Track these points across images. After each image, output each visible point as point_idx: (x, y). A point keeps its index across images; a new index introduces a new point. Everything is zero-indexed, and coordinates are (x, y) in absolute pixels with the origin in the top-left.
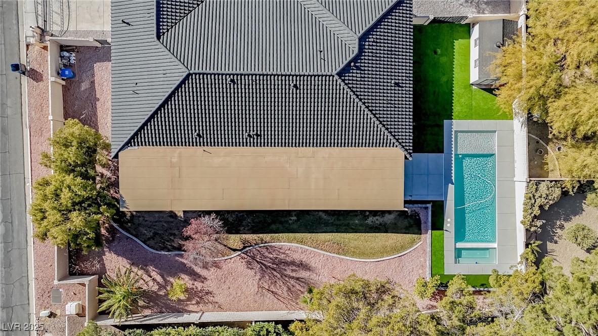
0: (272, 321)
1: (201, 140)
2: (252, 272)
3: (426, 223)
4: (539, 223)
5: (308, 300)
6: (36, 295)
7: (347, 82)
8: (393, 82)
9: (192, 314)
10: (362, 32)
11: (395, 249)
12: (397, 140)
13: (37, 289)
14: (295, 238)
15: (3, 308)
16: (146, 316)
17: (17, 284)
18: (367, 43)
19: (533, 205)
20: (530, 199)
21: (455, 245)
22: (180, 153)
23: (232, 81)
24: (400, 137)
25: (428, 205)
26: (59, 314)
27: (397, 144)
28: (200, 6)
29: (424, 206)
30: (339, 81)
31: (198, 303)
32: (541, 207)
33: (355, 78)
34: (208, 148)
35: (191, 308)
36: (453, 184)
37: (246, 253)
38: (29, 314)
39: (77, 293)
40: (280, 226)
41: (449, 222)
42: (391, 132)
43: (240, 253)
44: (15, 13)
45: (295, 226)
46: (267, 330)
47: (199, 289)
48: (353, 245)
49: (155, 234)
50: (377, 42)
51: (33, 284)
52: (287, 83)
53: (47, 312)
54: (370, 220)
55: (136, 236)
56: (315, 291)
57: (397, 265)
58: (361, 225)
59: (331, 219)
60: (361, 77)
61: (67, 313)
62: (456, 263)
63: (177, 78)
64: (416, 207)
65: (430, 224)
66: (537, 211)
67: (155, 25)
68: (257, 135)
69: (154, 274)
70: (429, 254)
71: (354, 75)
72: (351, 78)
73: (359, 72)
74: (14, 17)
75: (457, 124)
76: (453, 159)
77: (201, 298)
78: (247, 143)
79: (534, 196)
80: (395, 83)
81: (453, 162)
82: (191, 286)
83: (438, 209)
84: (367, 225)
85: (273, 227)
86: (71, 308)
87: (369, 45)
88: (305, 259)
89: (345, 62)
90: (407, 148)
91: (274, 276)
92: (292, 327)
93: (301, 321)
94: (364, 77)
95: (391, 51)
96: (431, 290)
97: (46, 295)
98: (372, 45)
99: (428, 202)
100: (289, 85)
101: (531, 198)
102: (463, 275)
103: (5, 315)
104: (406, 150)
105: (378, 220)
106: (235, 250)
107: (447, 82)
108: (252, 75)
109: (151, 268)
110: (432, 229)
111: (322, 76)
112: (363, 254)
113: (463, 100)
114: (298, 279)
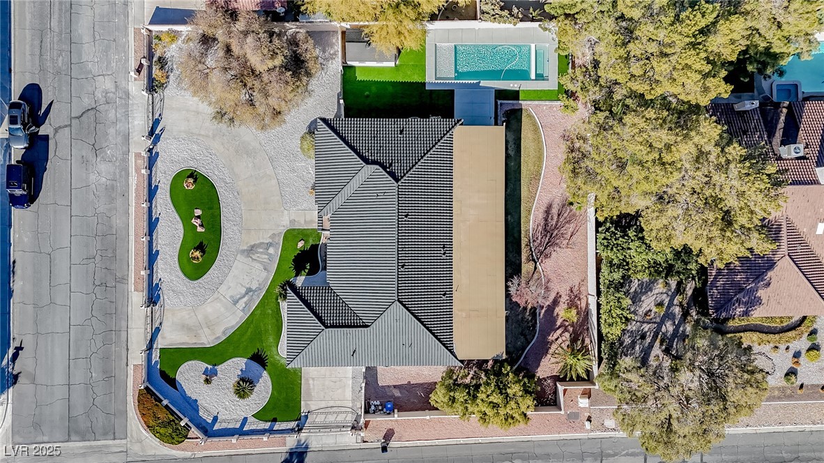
0: (596, 235)
1: (448, 293)
2: (554, 254)
3: (513, 105)
4: (515, 10)
5: (579, 205)
6: (572, 432)
7: (402, 175)
8: (399, 136)
9: (589, 302)
10: (362, 162)
11: (536, 130)
12: (448, 132)
13: (568, 432)
14: (526, 217)
15: (583, 460)
16: (591, 341)
17: (563, 449)
18: (370, 158)
19: (501, 16)
20: (495, 19)
21: (533, 80)
22: (459, 310)
23: (403, 266)
24: (445, 129)
25: (499, 103)
26: (589, 414)
27: (451, 132)
28: (338, 294)
29: (499, 107)
30: (402, 181)
31: (580, 299)
32: (502, 9)
33: (399, 168)
34: (454, 287)
35: (583, 305)
36: (480, 82)
37: (538, 259)
38: (589, 439)
39: (571, 399)
40: (516, 229)
41: (514, 86)
42: (442, 138)
43: (538, 263)
44: (336, 453)
45: (516, 217)
46: (603, 239)
47: (568, 298)
48: (532, 168)
49: (522, 334)
50: (368, 149)
51: (563, 436)
52: (404, 223)
53: (587, 424)
54: (511, 153)
55: (523, 350)
56: (571, 200)
57: (549, 130)
58: (515, 160)
59: (511, 186)
60: (398, 162)
61: (588, 406)
62: (548, 80)
63: (401, 310)
64: (500, 113)
65: (515, 102)
66: (506, 13)
67: (357, 329)
68: (444, 248)
69: (555, 336)
70: (541, 103)
71: (396, 168)
72: (399, 171)
73: (393, 165)
74: (340, 453)
75: (430, 79)
76: (458, 82)
77: (576, 296)
78: (450, 256)
79: (493, 15)
80: (401, 134)
81: (461, 82)
82: (566, 304)
83: (501, 94)
84: (515, 155)
85: (516, 235)
86: (584, 403)
87: (371, 156)
88: (543, 208)
89: (387, 175)
90: (453, 123)
91: (557, 235)
92: (601, 219)
93: (596, 211)
94: (398, 160)
95: (374, 137)
96: (571, 102)
97: (573, 425)
98: (371, 153)
99: (496, 103)
100: (405, 221)
101: (494, 17)
102: (559, 75)
103: (589, 459)
104: (455, 124)
105: (511, 145)
106: (536, 268)
107: (393, 86)
108: (398, 251)
109: (550, 338)
110: (518, 99)
111: (398, 194)
112: (540, 158)
113: (409, 73)
114: (559, 215)
